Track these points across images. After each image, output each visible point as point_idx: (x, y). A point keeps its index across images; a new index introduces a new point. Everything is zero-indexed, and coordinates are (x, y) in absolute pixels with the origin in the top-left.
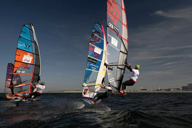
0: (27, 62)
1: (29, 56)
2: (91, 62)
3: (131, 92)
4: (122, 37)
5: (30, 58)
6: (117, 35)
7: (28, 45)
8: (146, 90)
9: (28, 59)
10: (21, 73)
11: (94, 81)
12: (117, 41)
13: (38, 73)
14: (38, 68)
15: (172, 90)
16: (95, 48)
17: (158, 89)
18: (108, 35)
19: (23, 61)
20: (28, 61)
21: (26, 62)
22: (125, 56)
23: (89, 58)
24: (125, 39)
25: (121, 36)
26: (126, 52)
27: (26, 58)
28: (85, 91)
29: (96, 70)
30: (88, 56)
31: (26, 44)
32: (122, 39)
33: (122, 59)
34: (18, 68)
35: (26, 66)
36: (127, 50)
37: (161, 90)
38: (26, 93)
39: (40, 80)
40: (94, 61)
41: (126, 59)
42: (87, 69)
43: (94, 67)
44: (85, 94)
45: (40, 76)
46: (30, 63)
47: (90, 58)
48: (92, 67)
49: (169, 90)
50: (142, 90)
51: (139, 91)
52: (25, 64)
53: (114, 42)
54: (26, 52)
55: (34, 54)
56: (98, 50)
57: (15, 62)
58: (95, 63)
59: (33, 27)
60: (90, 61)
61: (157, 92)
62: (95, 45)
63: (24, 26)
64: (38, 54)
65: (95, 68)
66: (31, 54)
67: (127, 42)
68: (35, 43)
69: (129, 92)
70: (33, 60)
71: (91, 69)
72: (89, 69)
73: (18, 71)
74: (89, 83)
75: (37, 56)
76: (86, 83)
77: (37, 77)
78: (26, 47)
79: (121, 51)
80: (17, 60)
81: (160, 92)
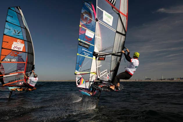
0: (17, 50)
1: (20, 43)
2: (83, 46)
3: (136, 81)
4: (119, 12)
5: (21, 45)
6: (113, 8)
7: (17, 31)
8: (150, 79)
9: (18, 47)
10: (10, 61)
11: (89, 69)
12: (112, 18)
13: (32, 61)
14: (32, 56)
15: (175, 79)
16: (87, 31)
17: (161, 79)
18: (97, 7)
19: (12, 49)
20: (19, 48)
21: (15, 49)
22: (123, 37)
23: (80, 41)
24: (124, 13)
25: (118, 9)
26: (124, 33)
27: (16, 46)
28: (78, 81)
29: (89, 56)
30: (79, 40)
31: (15, 31)
32: (120, 14)
33: (119, 42)
34: (6, 55)
35: (16, 53)
36: (126, 30)
37: (164, 79)
38: (20, 82)
39: (34, 68)
40: (86, 46)
41: (124, 42)
42: (78, 54)
43: (87, 52)
44: (79, 84)
45: (34, 64)
46: (21, 50)
47: (82, 42)
48: (84, 52)
49: (173, 79)
50: (146, 79)
51: (144, 80)
52: (16, 52)
53: (108, 18)
54: (16, 39)
55: (26, 41)
56: (89, 34)
57: (2, 49)
58: (88, 48)
59: (20, 10)
60: (81, 46)
61: (160, 81)
62: (86, 28)
63: (9, 8)
64: (30, 41)
65: (88, 54)
66: (21, 40)
67: (126, 18)
68: (26, 28)
69: (134, 81)
70: (24, 47)
71: (84, 54)
72: (80, 55)
73: (7, 59)
74: (83, 71)
75: (28, 43)
76: (78, 71)
77: (32, 66)
78: (16, 33)
79: (117, 32)
80: (4, 48)
81: (163, 81)
